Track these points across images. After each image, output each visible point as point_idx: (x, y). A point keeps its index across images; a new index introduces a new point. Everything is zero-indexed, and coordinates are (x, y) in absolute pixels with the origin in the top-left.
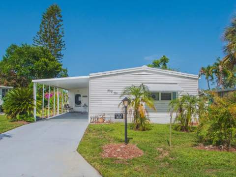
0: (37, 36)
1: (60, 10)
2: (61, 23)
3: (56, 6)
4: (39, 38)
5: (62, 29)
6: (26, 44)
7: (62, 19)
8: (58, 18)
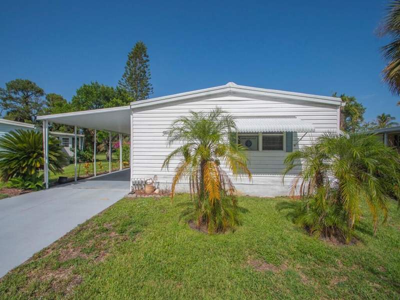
0: (123, 80)
1: (147, 48)
2: (147, 63)
3: (142, 44)
4: (124, 81)
5: (149, 70)
6: (97, 83)
7: (148, 59)
8: (145, 59)
